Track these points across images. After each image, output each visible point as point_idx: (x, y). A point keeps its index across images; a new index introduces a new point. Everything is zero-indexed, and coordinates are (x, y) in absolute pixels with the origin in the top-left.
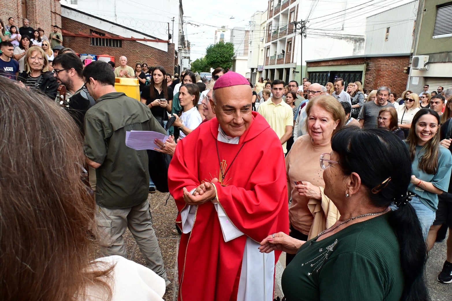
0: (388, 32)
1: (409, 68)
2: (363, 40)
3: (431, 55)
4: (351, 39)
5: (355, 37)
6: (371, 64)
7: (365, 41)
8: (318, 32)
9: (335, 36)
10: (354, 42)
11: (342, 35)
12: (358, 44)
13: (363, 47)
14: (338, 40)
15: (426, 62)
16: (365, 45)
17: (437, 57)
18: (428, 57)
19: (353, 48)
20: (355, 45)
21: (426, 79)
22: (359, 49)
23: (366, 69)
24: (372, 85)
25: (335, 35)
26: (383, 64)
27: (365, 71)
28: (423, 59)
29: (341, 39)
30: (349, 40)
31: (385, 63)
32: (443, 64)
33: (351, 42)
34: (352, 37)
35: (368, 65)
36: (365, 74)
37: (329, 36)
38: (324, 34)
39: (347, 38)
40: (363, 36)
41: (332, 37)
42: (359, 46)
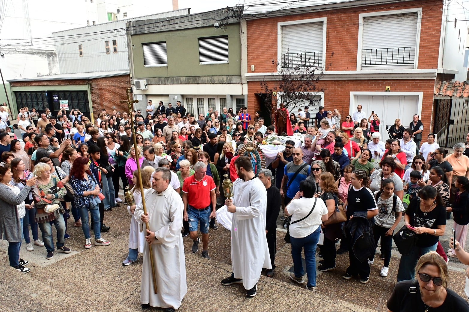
0: (80, 48)
1: (132, 88)
2: (55, 54)
3: (148, 79)
4: (43, 54)
5: (46, 51)
6: (94, 85)
7: (57, 55)
8: (7, 48)
9: (26, 52)
10: (47, 57)
11: (33, 50)
12: (51, 58)
13: (57, 61)
14: (30, 55)
15: (145, 85)
16: (58, 59)
17: (152, 80)
18: (145, 80)
19: (48, 62)
20: (49, 59)
21: (147, 96)
22: (53, 64)
23: (91, 89)
24: (99, 102)
25: (26, 50)
26: (103, 83)
27: (90, 90)
28: (143, 82)
29: (34, 54)
30: (41, 55)
31: (104, 82)
32: (158, 86)
33: (44, 56)
34: (43, 51)
35: (91, 86)
36: (90, 93)
37: (20, 52)
38: (14, 50)
39: (38, 53)
40: (53, 50)
41: (24, 53)
42: (53, 61)
